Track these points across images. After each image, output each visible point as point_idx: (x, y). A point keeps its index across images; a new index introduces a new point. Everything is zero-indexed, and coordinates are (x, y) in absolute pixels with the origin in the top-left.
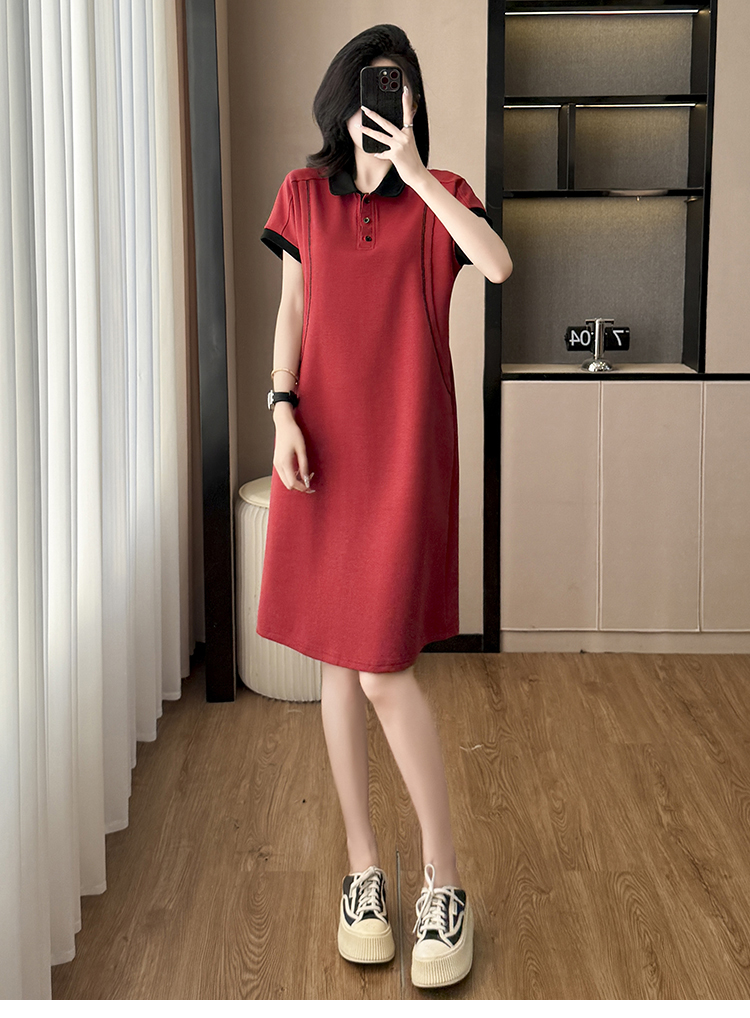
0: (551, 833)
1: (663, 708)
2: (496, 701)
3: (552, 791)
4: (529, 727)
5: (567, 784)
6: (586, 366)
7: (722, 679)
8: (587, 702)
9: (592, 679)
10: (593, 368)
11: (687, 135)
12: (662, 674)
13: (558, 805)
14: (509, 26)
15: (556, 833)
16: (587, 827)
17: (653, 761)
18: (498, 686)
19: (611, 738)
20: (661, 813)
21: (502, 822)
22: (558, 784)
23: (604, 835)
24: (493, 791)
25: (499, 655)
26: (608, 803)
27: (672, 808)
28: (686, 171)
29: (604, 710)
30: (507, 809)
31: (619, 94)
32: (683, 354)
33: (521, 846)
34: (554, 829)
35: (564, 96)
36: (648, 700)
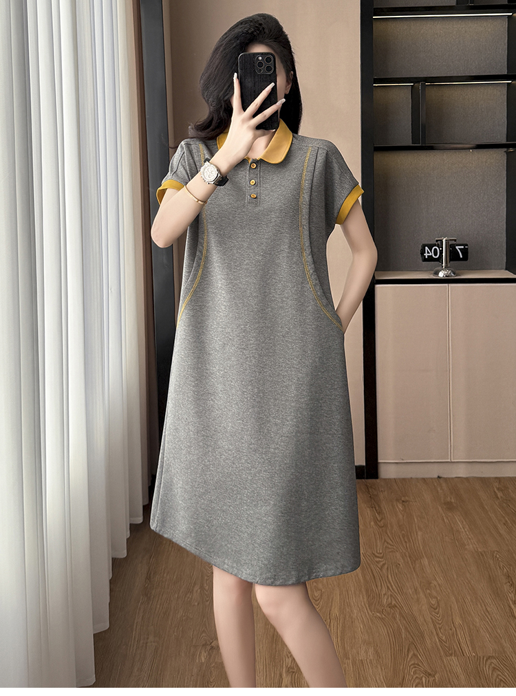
0: (431, 626)
1: (503, 521)
2: (379, 519)
3: (428, 591)
4: (406, 540)
6: (437, 273)
8: (447, 518)
9: (449, 499)
10: (441, 275)
11: (506, 103)
14: (376, 26)
15: (435, 626)
16: (458, 621)
17: (501, 564)
18: (379, 507)
19: (467, 547)
20: (513, 607)
22: (433, 585)
23: (471, 626)
24: (384, 592)
25: (378, 480)
28: (505, 130)
29: (460, 524)
30: (396, 606)
31: (455, 75)
32: (507, 262)
33: (409, 636)
34: (433, 622)
35: (415, 76)
36: (492, 515)
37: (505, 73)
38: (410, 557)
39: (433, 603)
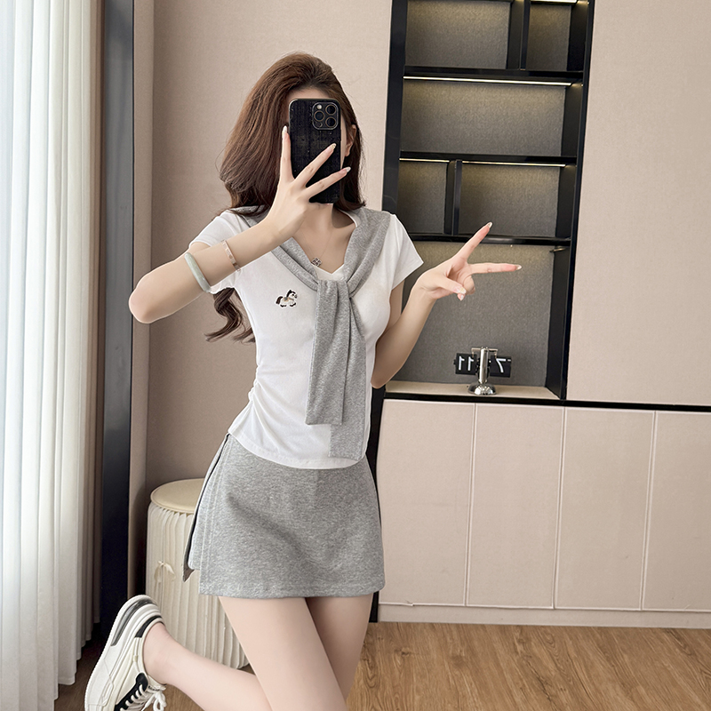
2: (371, 675)
6: (473, 389)
7: (573, 654)
8: (453, 678)
9: (458, 652)
10: (478, 392)
11: (557, 191)
14: (407, 89)
18: (373, 658)
28: (554, 223)
29: (467, 679)
31: (500, 154)
32: (547, 378)
35: (452, 152)
36: (508, 676)
37: (559, 155)
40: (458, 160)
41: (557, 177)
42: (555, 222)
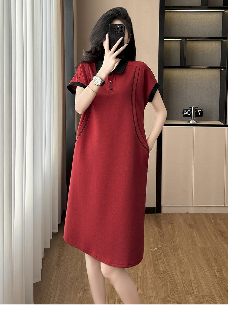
0: (181, 281)
1: (214, 233)
2: (161, 231)
3: (180, 265)
4: (172, 242)
5: (185, 262)
8: (190, 231)
9: (191, 223)
10: (191, 122)
11: (221, 49)
12: (213, 221)
13: (182, 270)
14: (166, 14)
15: (182, 281)
16: (192, 278)
17: (212, 253)
18: (161, 226)
19: (198, 245)
20: (216, 273)
21: (165, 277)
22: (182, 262)
23: (198, 281)
24: (161, 265)
25: (161, 214)
26: (199, 270)
27: (220, 271)
29: (195, 234)
30: (166, 272)
32: (219, 118)
33: (171, 285)
34: (182, 279)
35: (183, 36)
36: (209, 231)
37: (221, 36)
38: (173, 249)
39: (182, 271)
40: (185, 39)
41: (220, 44)
42: (220, 60)
